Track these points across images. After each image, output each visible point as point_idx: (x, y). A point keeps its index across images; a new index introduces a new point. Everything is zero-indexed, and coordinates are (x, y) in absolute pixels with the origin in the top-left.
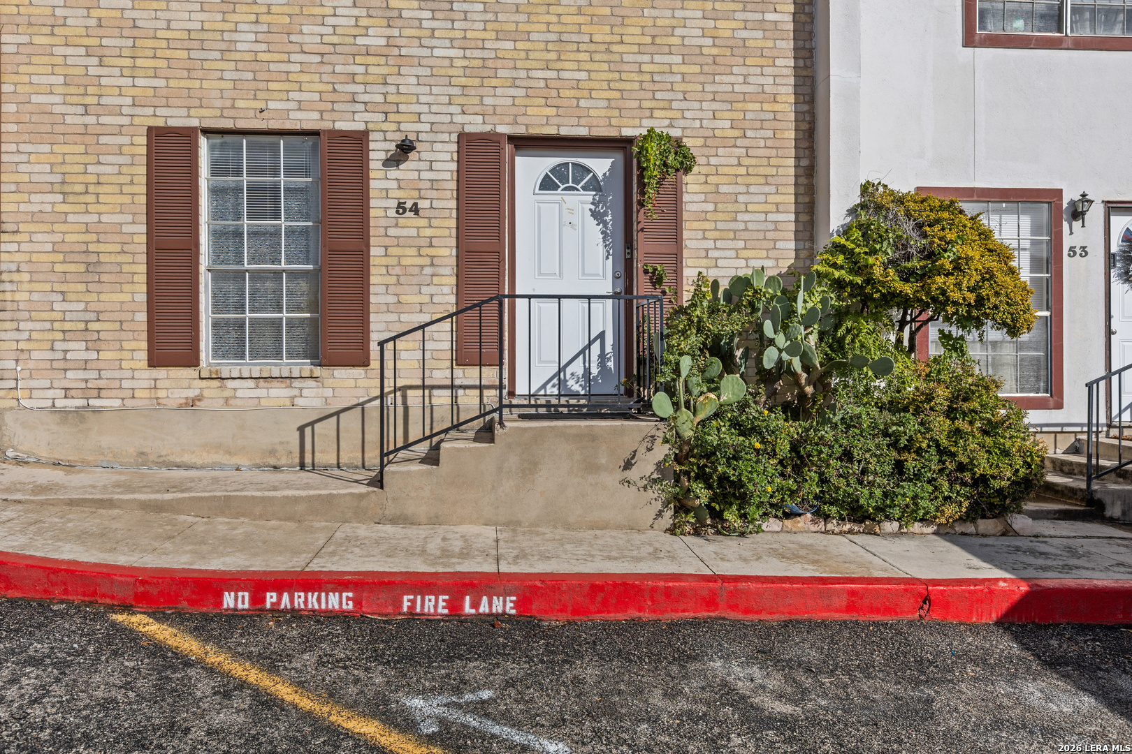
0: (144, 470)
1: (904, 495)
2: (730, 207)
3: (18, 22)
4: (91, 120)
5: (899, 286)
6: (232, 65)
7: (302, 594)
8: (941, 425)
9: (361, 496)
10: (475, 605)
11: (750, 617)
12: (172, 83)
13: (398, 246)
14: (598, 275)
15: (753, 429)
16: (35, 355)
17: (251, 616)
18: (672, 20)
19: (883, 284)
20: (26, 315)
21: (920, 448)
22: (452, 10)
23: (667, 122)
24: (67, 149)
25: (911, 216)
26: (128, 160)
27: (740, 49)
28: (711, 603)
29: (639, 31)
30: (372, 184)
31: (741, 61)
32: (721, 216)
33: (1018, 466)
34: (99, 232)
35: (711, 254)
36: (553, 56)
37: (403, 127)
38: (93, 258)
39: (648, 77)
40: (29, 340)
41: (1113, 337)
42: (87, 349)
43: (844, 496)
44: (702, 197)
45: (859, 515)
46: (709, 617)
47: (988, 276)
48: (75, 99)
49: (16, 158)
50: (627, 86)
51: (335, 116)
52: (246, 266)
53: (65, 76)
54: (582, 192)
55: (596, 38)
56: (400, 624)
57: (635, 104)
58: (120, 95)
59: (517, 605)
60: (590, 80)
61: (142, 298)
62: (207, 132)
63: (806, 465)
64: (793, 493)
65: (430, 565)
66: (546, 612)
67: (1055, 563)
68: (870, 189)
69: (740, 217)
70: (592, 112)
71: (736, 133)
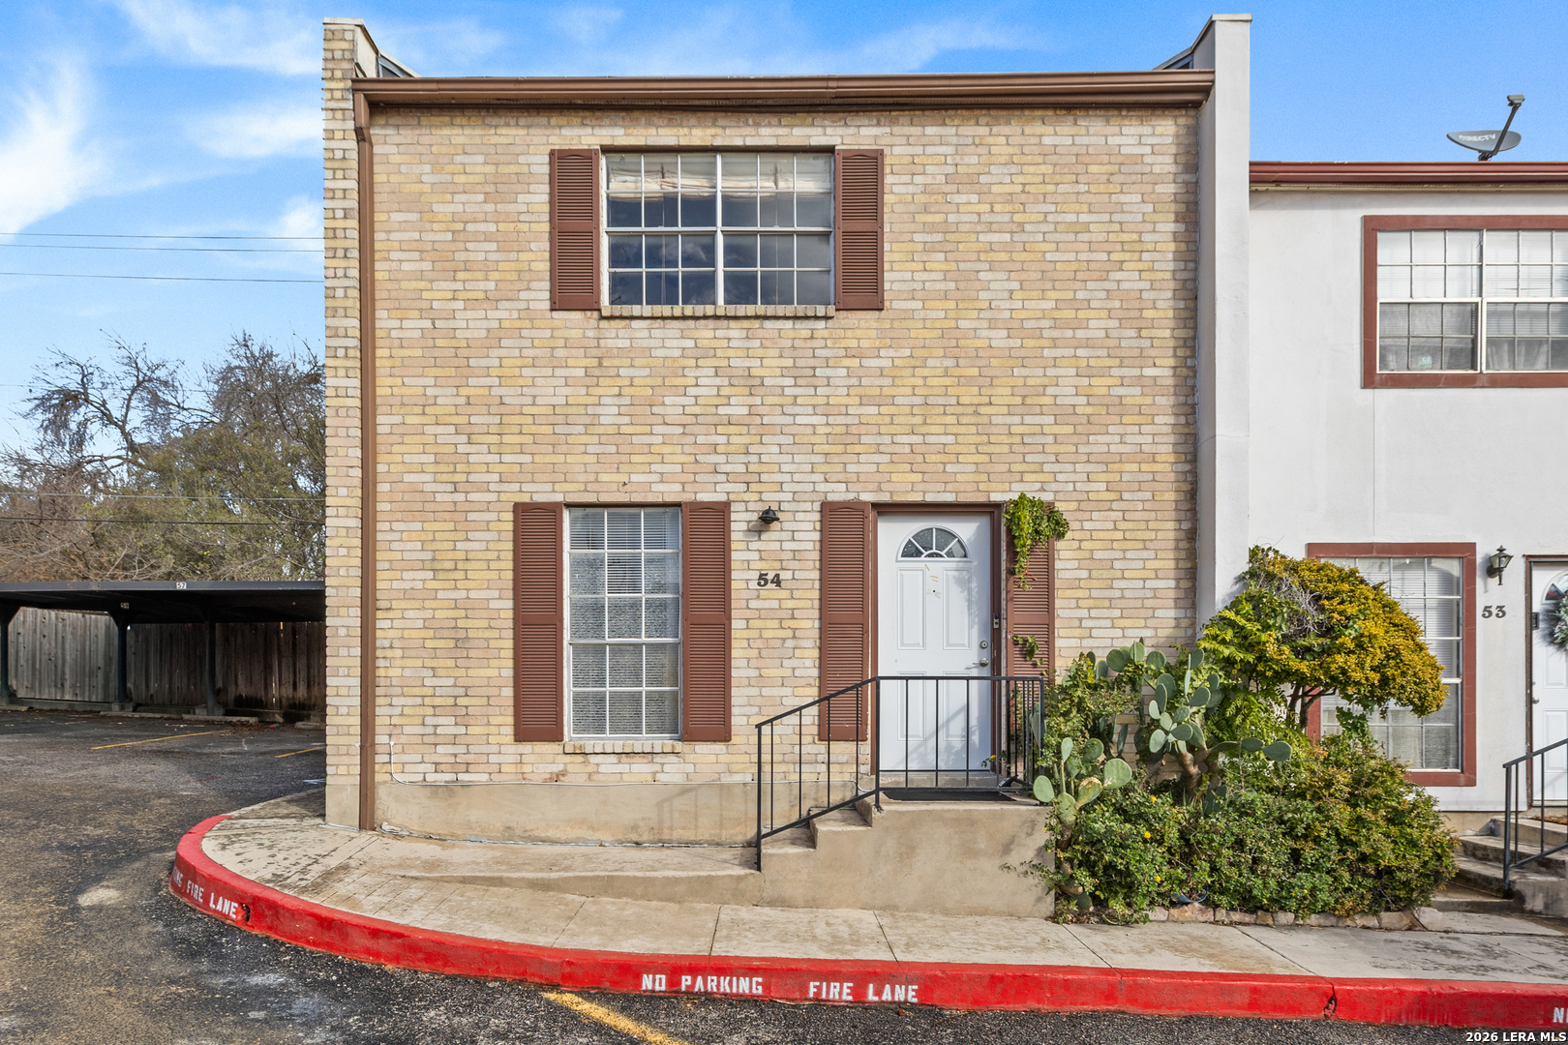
0: (511, 844)
1: (1302, 887)
2: (1106, 574)
3: (391, 403)
4: (460, 497)
5: (1296, 664)
6: (595, 439)
7: (715, 978)
8: (1341, 814)
9: (739, 878)
10: (878, 992)
11: (1149, 1011)
12: (537, 459)
13: (759, 618)
14: (963, 645)
15: (1140, 816)
16: (407, 730)
17: (668, 998)
18: (1044, 379)
19: (1277, 662)
20: (398, 691)
21: (1319, 836)
22: (814, 376)
23: (1038, 486)
24: (436, 526)
25: (1307, 587)
26: (494, 536)
27: (1117, 408)
28: (1109, 996)
29: (1008, 391)
30: (734, 555)
31: (1117, 419)
32: (1095, 584)
33: (1427, 858)
34: (466, 608)
35: (1085, 623)
36: (918, 420)
37: (765, 497)
38: (462, 634)
39: (1018, 439)
40: (402, 715)
41: (1534, 705)
42: (456, 724)
43: (1236, 886)
44: (1076, 564)
45: (1251, 905)
46: (1108, 1011)
47: (1393, 654)
48: (445, 477)
49: (390, 536)
50: (996, 449)
51: (697, 487)
52: (608, 640)
53: (436, 454)
54: (947, 559)
55: (964, 400)
56: (809, 1009)
57: (1005, 468)
58: (488, 472)
59: (918, 993)
60: (957, 443)
61: (509, 673)
62: (569, 506)
63: (1195, 852)
64: (1182, 883)
65: (827, 952)
66: (947, 1002)
67: (1468, 963)
68: (1260, 556)
69: (1116, 584)
70: (959, 478)
71: (1112, 496)
